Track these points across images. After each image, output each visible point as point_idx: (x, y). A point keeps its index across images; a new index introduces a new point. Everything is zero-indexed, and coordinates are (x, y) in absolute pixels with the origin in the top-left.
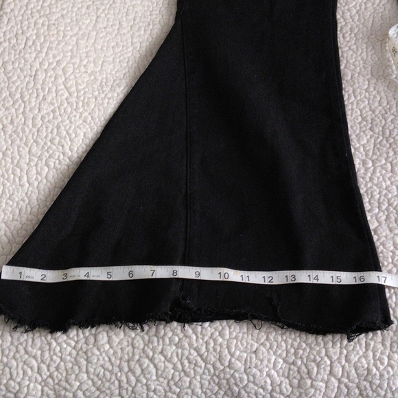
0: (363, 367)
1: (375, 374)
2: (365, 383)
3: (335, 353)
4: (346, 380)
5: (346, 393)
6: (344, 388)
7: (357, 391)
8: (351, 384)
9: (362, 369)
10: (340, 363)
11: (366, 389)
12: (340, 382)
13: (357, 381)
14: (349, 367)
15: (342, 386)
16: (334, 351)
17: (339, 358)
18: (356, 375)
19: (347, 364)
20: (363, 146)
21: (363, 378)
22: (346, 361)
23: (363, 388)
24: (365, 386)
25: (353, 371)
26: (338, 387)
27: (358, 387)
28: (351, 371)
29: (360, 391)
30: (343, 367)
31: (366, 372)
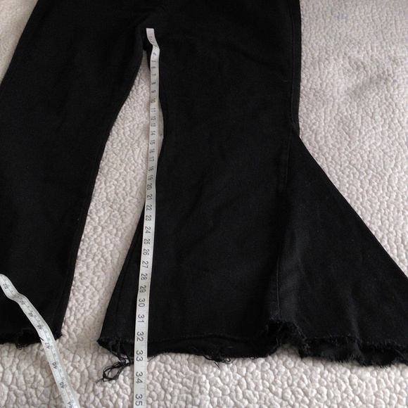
0: (30, 374)
1: (40, 381)
2: (31, 390)
3: (8, 362)
4: (14, 387)
5: (14, 400)
6: (13, 395)
7: (24, 398)
8: (19, 391)
9: (29, 376)
10: (11, 370)
11: (32, 396)
12: (10, 389)
13: (24, 388)
14: (19, 374)
15: (12, 393)
16: (8, 359)
17: (11, 366)
18: (23, 382)
19: (17, 372)
20: (99, 217)
21: (29, 385)
22: (17, 369)
23: (29, 395)
24: (31, 393)
25: (22, 378)
26: (8, 395)
27: (25, 395)
28: (19, 377)
29: (27, 398)
30: (14, 374)
31: (32, 379)
